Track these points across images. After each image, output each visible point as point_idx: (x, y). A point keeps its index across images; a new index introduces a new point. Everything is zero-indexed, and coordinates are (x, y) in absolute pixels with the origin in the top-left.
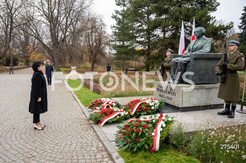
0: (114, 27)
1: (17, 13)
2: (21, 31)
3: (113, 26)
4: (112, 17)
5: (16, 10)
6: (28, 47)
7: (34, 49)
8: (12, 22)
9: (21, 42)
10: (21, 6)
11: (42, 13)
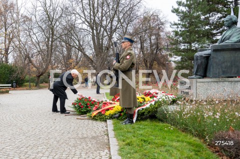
0: (175, 24)
1: (58, 23)
2: (63, 44)
3: (173, 23)
4: (173, 12)
5: (57, 20)
6: (71, 61)
7: (77, 63)
8: (53, 34)
9: (64, 56)
10: (61, 16)
11: (83, 20)
